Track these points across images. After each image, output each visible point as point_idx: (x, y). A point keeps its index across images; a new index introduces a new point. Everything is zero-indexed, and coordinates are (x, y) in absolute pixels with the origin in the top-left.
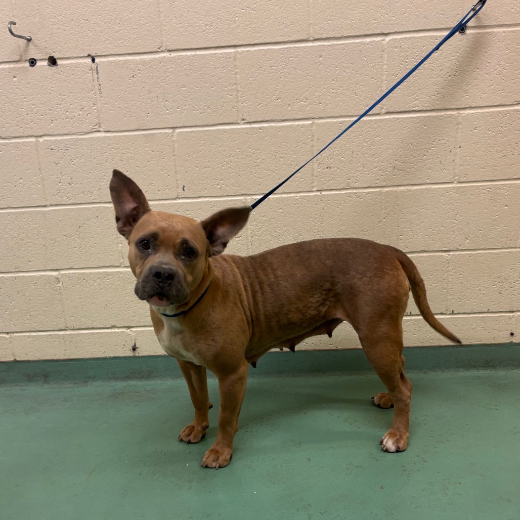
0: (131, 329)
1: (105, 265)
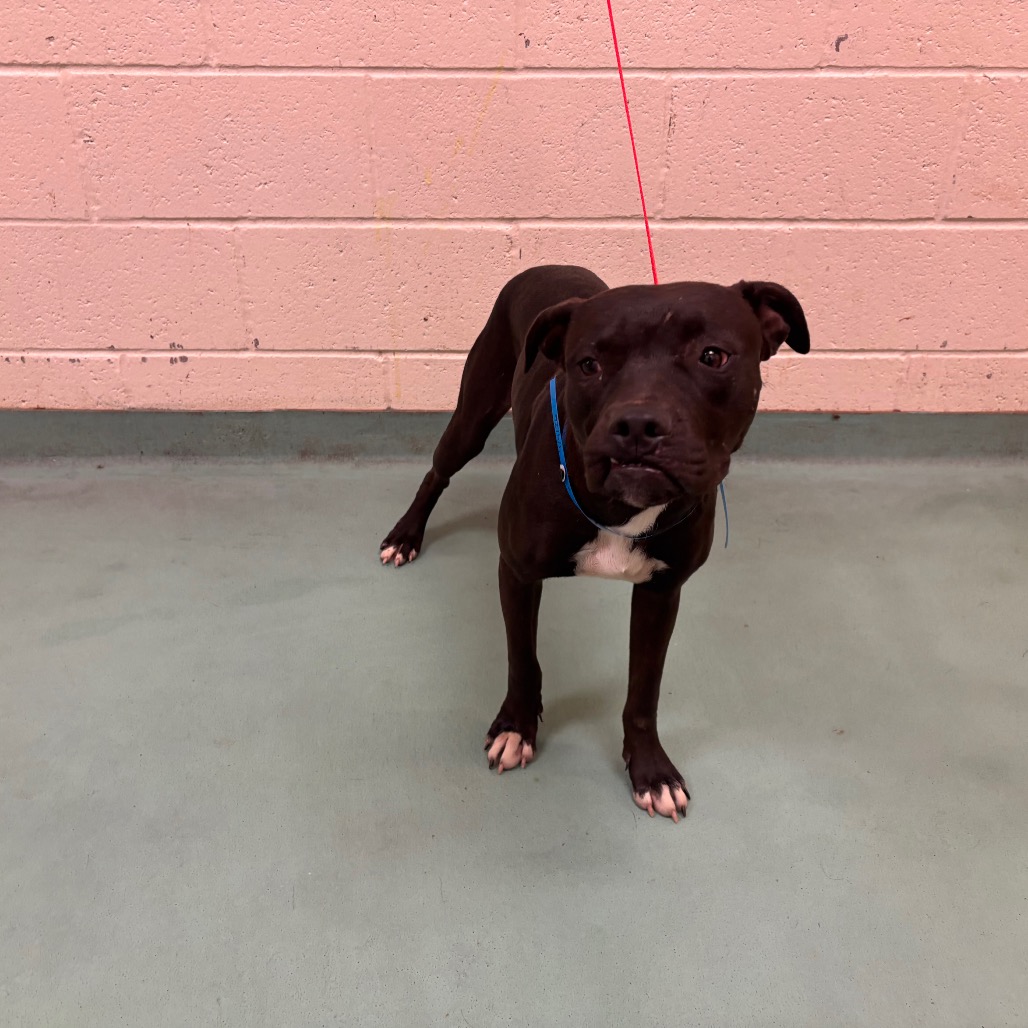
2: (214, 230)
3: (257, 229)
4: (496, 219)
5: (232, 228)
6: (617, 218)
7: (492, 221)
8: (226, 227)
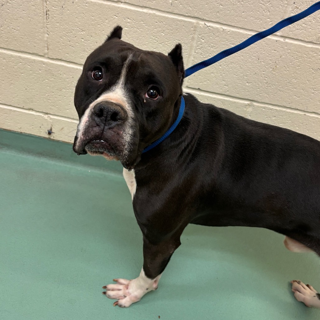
0: (49, 115)
1: (28, 51)
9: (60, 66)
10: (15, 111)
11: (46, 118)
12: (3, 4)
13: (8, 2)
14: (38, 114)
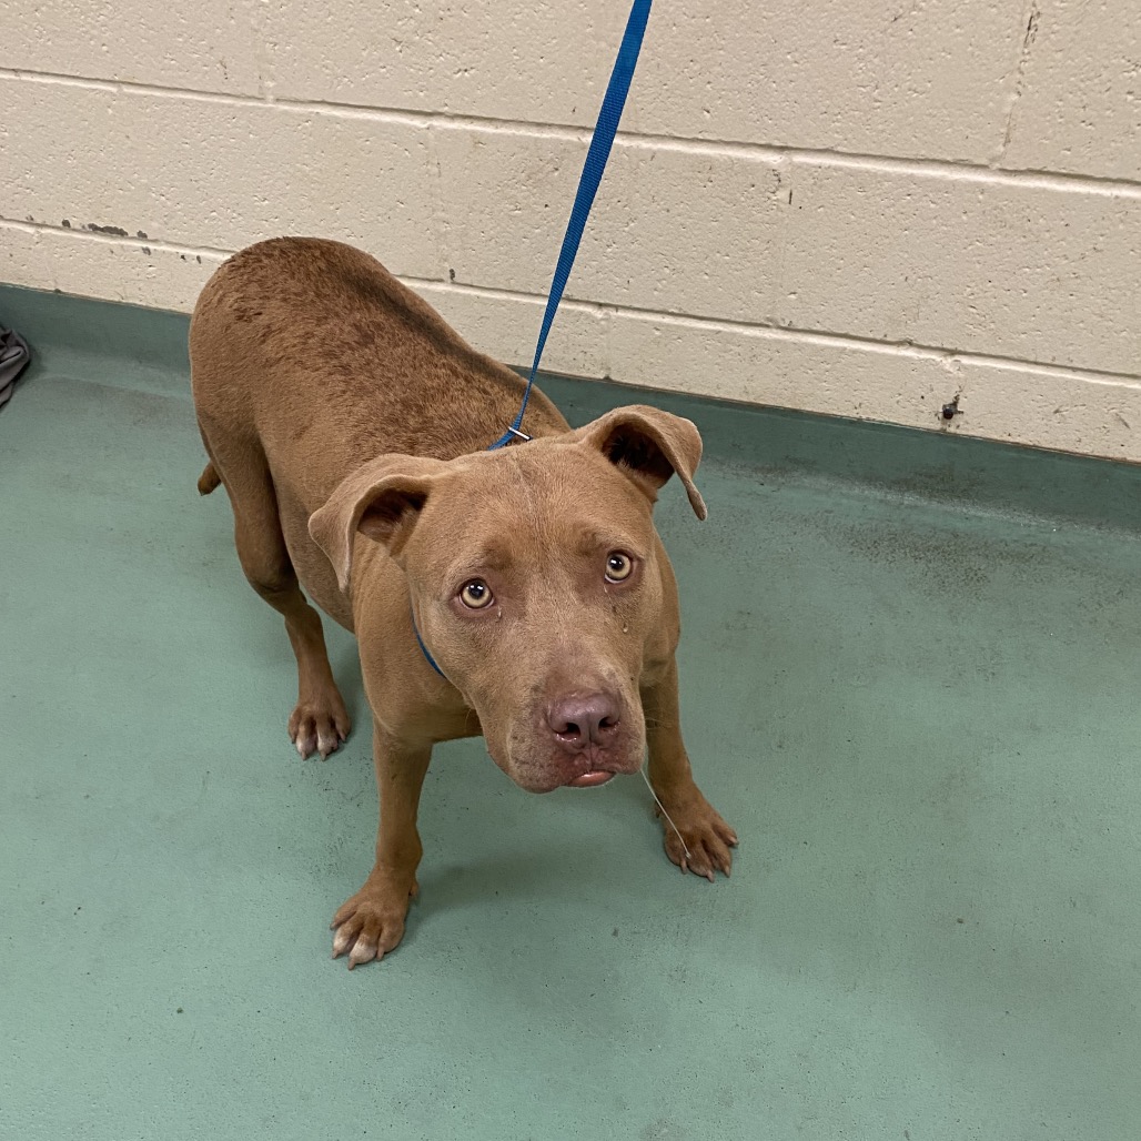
0: (957, 357)
1: (941, 157)
2: (404, 126)
3: (455, 130)
4: (761, 146)
5: (425, 126)
6: (934, 161)
7: (754, 148)
8: (418, 122)
9: (1035, 191)
10: (854, 352)
11: (947, 367)
12: (900, 16)
13: (915, 7)
14: (925, 355)
